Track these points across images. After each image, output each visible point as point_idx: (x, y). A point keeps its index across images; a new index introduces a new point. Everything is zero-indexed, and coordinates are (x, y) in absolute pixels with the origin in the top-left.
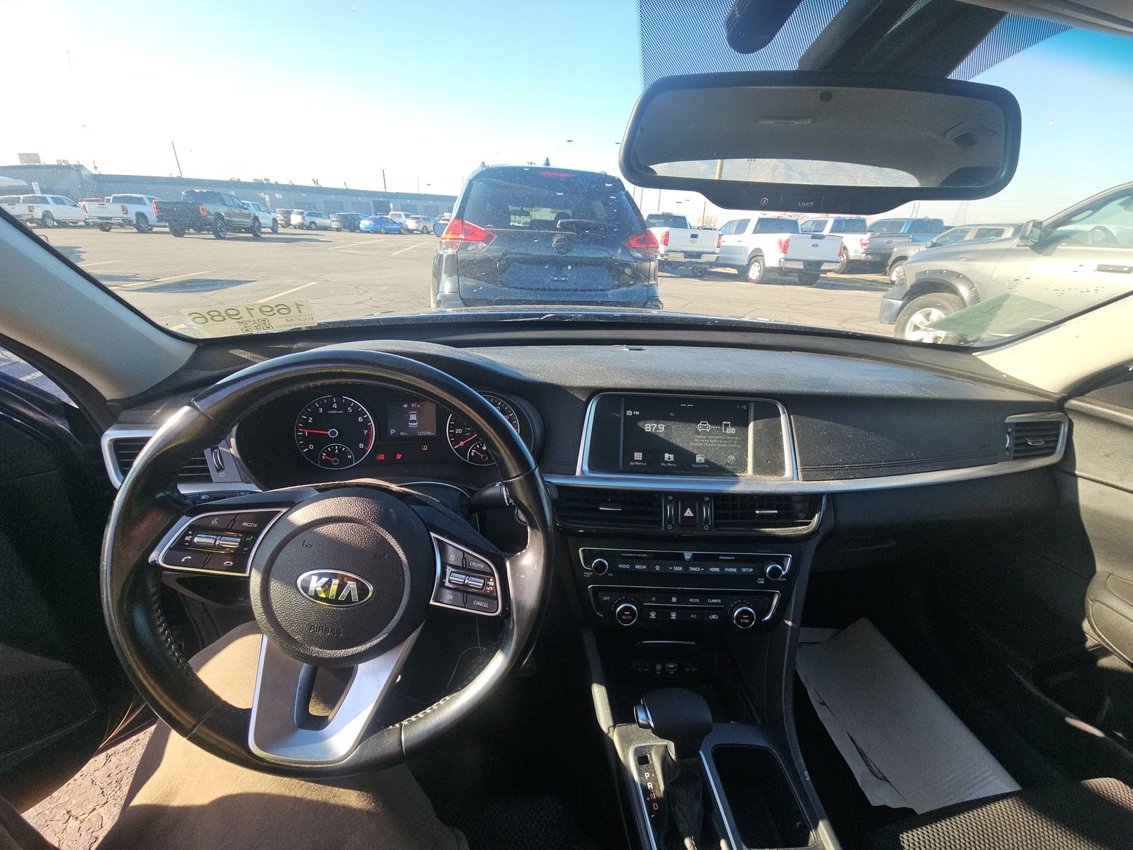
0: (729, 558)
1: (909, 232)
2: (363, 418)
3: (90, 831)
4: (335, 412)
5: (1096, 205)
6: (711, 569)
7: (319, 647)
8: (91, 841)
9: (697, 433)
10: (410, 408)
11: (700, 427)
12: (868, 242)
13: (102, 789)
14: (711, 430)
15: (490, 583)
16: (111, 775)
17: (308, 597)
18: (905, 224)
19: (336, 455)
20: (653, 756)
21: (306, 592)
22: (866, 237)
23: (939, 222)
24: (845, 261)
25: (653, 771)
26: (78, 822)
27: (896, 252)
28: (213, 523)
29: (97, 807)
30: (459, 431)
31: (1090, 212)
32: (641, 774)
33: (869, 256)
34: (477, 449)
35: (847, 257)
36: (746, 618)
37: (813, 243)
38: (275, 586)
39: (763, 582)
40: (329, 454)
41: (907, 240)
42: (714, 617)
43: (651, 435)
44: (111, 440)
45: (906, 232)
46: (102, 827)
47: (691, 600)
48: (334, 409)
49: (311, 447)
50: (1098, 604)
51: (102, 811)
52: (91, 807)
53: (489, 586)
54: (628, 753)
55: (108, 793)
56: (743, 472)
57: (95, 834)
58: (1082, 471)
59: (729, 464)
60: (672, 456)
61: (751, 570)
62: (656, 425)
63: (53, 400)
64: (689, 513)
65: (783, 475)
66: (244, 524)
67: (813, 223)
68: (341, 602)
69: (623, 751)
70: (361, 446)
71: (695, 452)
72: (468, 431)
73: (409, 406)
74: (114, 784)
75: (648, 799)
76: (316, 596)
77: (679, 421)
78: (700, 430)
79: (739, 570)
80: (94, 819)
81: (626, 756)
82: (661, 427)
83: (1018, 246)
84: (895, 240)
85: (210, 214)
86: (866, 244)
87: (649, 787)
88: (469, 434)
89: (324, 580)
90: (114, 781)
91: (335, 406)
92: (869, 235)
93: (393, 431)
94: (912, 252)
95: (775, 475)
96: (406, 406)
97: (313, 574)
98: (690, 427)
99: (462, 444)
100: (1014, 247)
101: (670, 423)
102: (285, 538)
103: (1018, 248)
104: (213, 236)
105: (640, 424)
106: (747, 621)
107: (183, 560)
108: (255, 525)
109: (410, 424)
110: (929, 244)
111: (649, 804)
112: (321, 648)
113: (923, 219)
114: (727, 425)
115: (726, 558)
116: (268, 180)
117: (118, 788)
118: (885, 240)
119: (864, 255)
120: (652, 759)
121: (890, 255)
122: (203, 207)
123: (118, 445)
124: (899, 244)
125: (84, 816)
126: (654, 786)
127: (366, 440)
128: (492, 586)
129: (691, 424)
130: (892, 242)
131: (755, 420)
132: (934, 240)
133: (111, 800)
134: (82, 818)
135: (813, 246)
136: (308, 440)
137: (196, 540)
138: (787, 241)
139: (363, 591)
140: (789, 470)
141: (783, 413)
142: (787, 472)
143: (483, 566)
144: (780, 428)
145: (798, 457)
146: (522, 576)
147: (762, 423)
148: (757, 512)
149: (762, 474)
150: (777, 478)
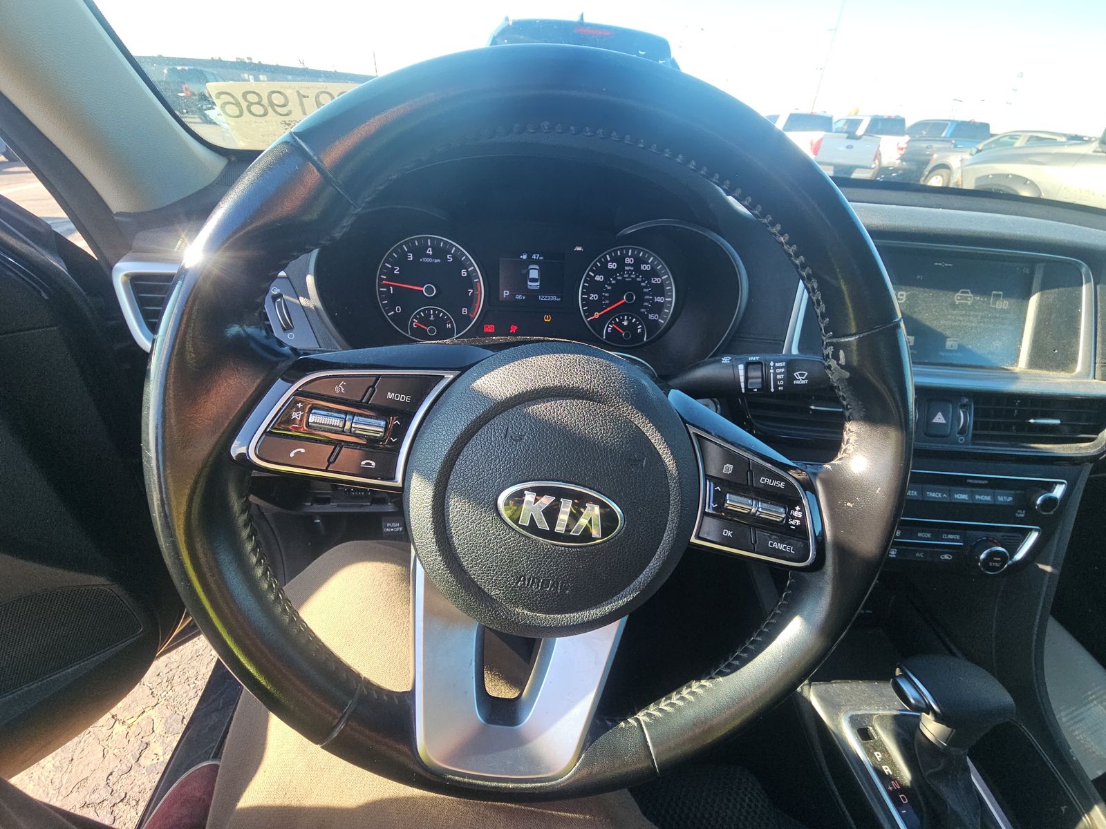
0: (980, 482)
1: (952, 136)
2: (467, 271)
3: (140, 736)
4: (430, 260)
6: (956, 496)
7: (530, 610)
8: (142, 748)
9: (954, 306)
10: (531, 261)
11: (958, 297)
12: (905, 146)
13: (151, 689)
14: (975, 302)
15: (795, 514)
16: (161, 674)
17: (518, 529)
18: (948, 126)
19: (431, 323)
20: (878, 728)
21: (516, 522)
22: (903, 140)
23: (986, 126)
24: (877, 168)
25: (884, 751)
26: (125, 727)
27: (936, 158)
28: (338, 391)
29: (147, 710)
30: (594, 297)
32: (870, 753)
33: (904, 163)
34: (616, 323)
35: (880, 162)
36: (997, 561)
37: (847, 144)
38: (457, 507)
39: (1023, 516)
40: (421, 320)
41: (947, 145)
42: (946, 557)
44: (126, 275)
45: (948, 136)
46: (153, 731)
47: (920, 535)
48: (428, 256)
49: (398, 309)
51: (152, 713)
52: (139, 709)
53: (793, 518)
54: (839, 723)
55: (159, 694)
56: (1012, 365)
57: (145, 740)
59: (992, 353)
61: (1010, 499)
63: (40, 224)
64: (939, 419)
65: (1073, 371)
66: (390, 395)
67: (846, 122)
68: (574, 539)
69: (832, 719)
70: (465, 311)
71: (948, 333)
72: (606, 298)
73: (529, 257)
74: (164, 684)
75: (890, 788)
76: (533, 528)
77: (929, 287)
78: (957, 302)
79: (994, 497)
80: (144, 723)
81: (838, 725)
82: (902, 295)
83: (1095, 151)
84: (936, 145)
85: (194, 94)
86: (902, 149)
87: (886, 771)
88: (607, 302)
89: (546, 501)
90: (164, 681)
91: (430, 251)
92: (907, 138)
93: (506, 293)
94: (954, 160)
95: (1063, 370)
96: (525, 257)
97: (527, 489)
98: (944, 297)
99: (597, 315)
100: (1090, 152)
101: (916, 290)
102: (473, 423)
103: (1095, 154)
104: (199, 120)
106: (997, 565)
107: (292, 455)
108: (407, 399)
109: (529, 283)
110: (974, 150)
111: (894, 795)
112: (533, 611)
113: (969, 122)
114: (998, 296)
115: (976, 482)
116: (251, 59)
117: (169, 688)
118: (924, 145)
119: (899, 161)
120: (877, 734)
121: (927, 163)
122: (187, 86)
123: (137, 283)
124: (939, 150)
125: (132, 720)
126: (892, 770)
127: (470, 302)
128: (798, 519)
129: (946, 292)
130: (931, 146)
131: (1043, 288)
132: (980, 147)
133: (162, 701)
134: (130, 722)
135: (847, 147)
136: (394, 300)
137: (312, 419)
138: (819, 142)
139: (608, 519)
140: (1084, 363)
141: (1088, 281)
142: (1079, 368)
143: (782, 485)
144: (1081, 301)
145: (1099, 345)
146: (849, 504)
147: (1053, 294)
148: (1032, 421)
149: (1041, 368)
150: (1063, 374)
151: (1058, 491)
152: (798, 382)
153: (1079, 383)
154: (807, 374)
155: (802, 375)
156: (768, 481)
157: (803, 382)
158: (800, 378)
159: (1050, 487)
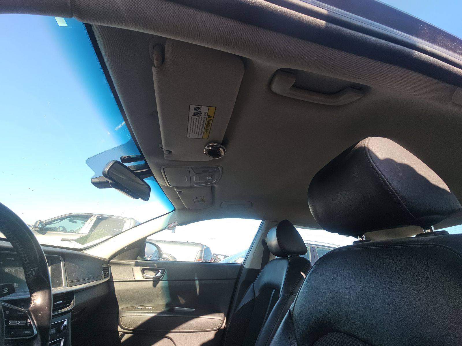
5: (62, 219)
31: (59, 221)
39: (59, 335)
43: (8, 274)
50: (123, 317)
58: (115, 280)
60: (17, 284)
62: (10, 269)
65: (62, 286)
82: (13, 270)
95: (60, 287)
101: (16, 268)
105: (3, 268)
131: (51, 264)
140: (64, 283)
141: (62, 261)
142: (63, 284)
143: (23, 314)
144: (61, 267)
145: (67, 278)
146: (40, 315)
147: (54, 265)
148: (55, 303)
149: (54, 287)
150: (60, 288)
151: (65, 323)
152: (5, 292)
153: (65, 289)
154: (8, 289)
155: (6, 290)
156: (19, 313)
157: (7, 292)
158: (5, 291)
159: (63, 322)
